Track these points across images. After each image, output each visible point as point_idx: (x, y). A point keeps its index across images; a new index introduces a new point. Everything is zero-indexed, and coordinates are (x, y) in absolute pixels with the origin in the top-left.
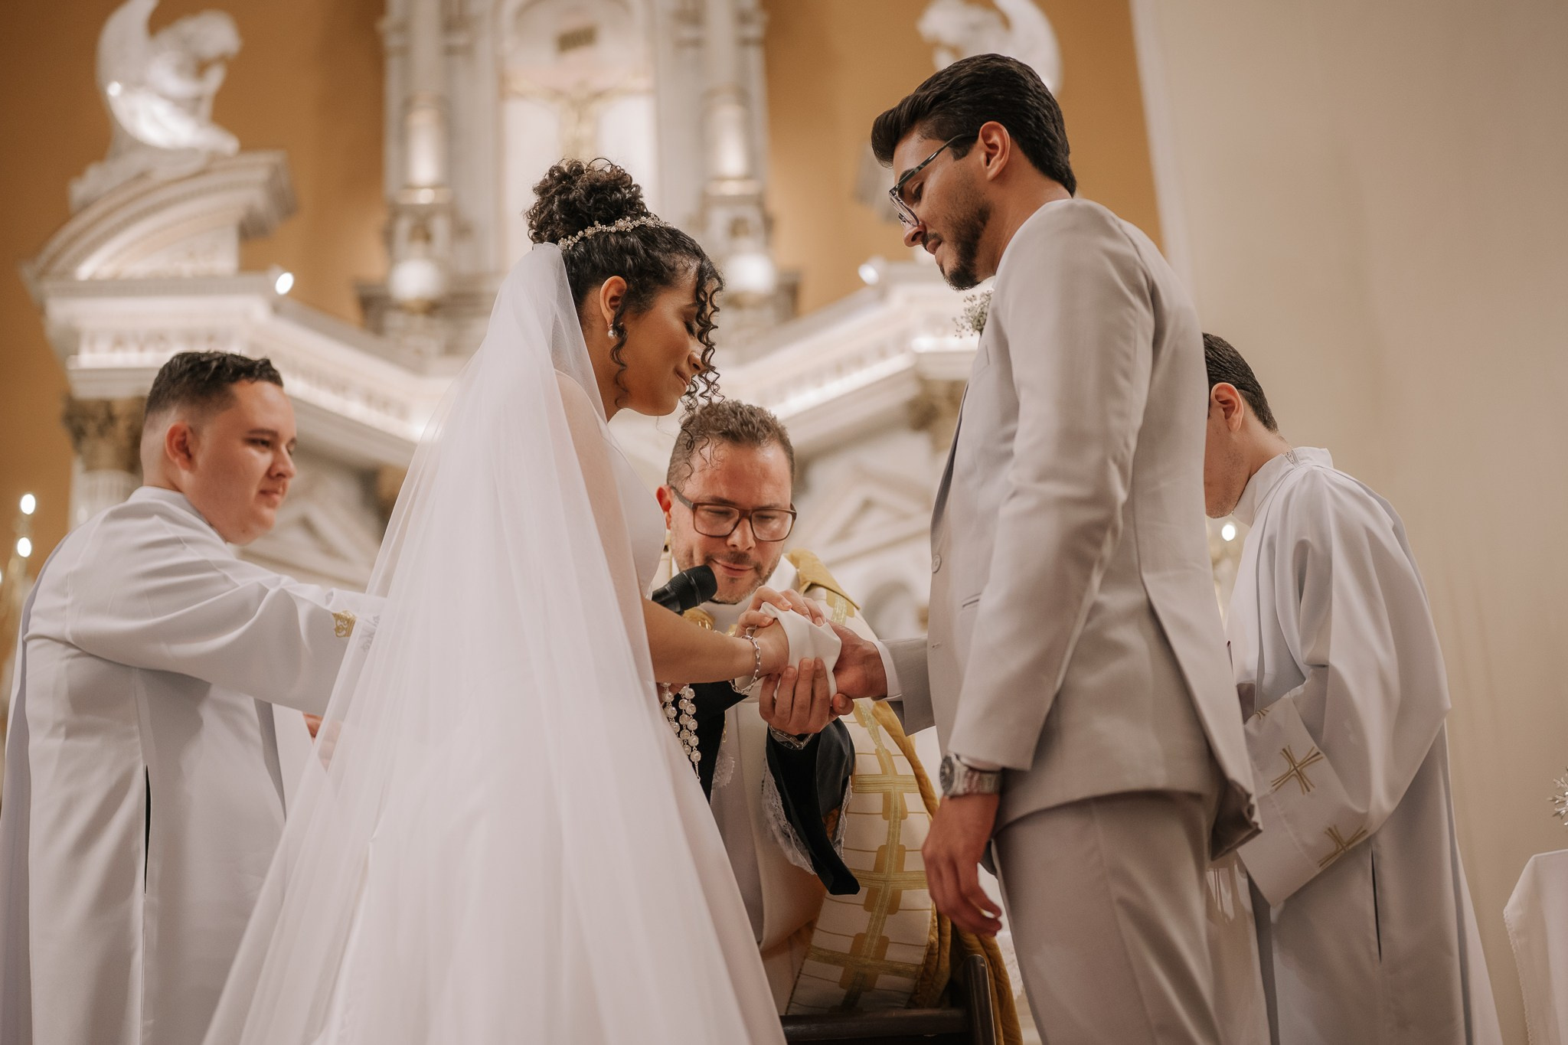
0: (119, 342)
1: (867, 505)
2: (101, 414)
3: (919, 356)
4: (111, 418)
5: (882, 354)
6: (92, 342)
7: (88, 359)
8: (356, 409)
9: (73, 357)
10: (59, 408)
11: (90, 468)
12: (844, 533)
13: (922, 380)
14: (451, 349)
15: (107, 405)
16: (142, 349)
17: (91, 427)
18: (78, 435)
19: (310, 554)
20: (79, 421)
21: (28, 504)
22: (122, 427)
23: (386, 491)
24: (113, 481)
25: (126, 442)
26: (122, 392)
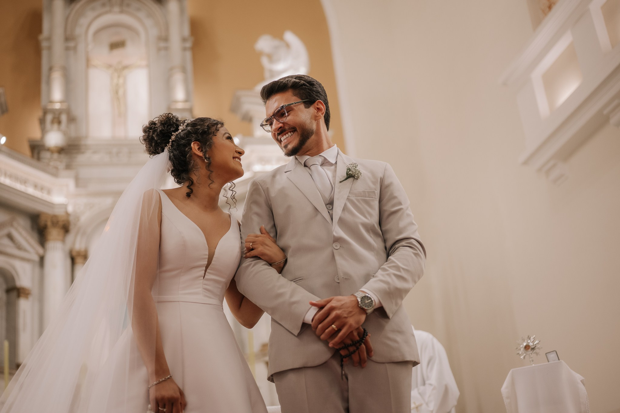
3: (255, 173)
8: (30, 190)
14: (68, 167)
19: (11, 249)
23: (42, 223)
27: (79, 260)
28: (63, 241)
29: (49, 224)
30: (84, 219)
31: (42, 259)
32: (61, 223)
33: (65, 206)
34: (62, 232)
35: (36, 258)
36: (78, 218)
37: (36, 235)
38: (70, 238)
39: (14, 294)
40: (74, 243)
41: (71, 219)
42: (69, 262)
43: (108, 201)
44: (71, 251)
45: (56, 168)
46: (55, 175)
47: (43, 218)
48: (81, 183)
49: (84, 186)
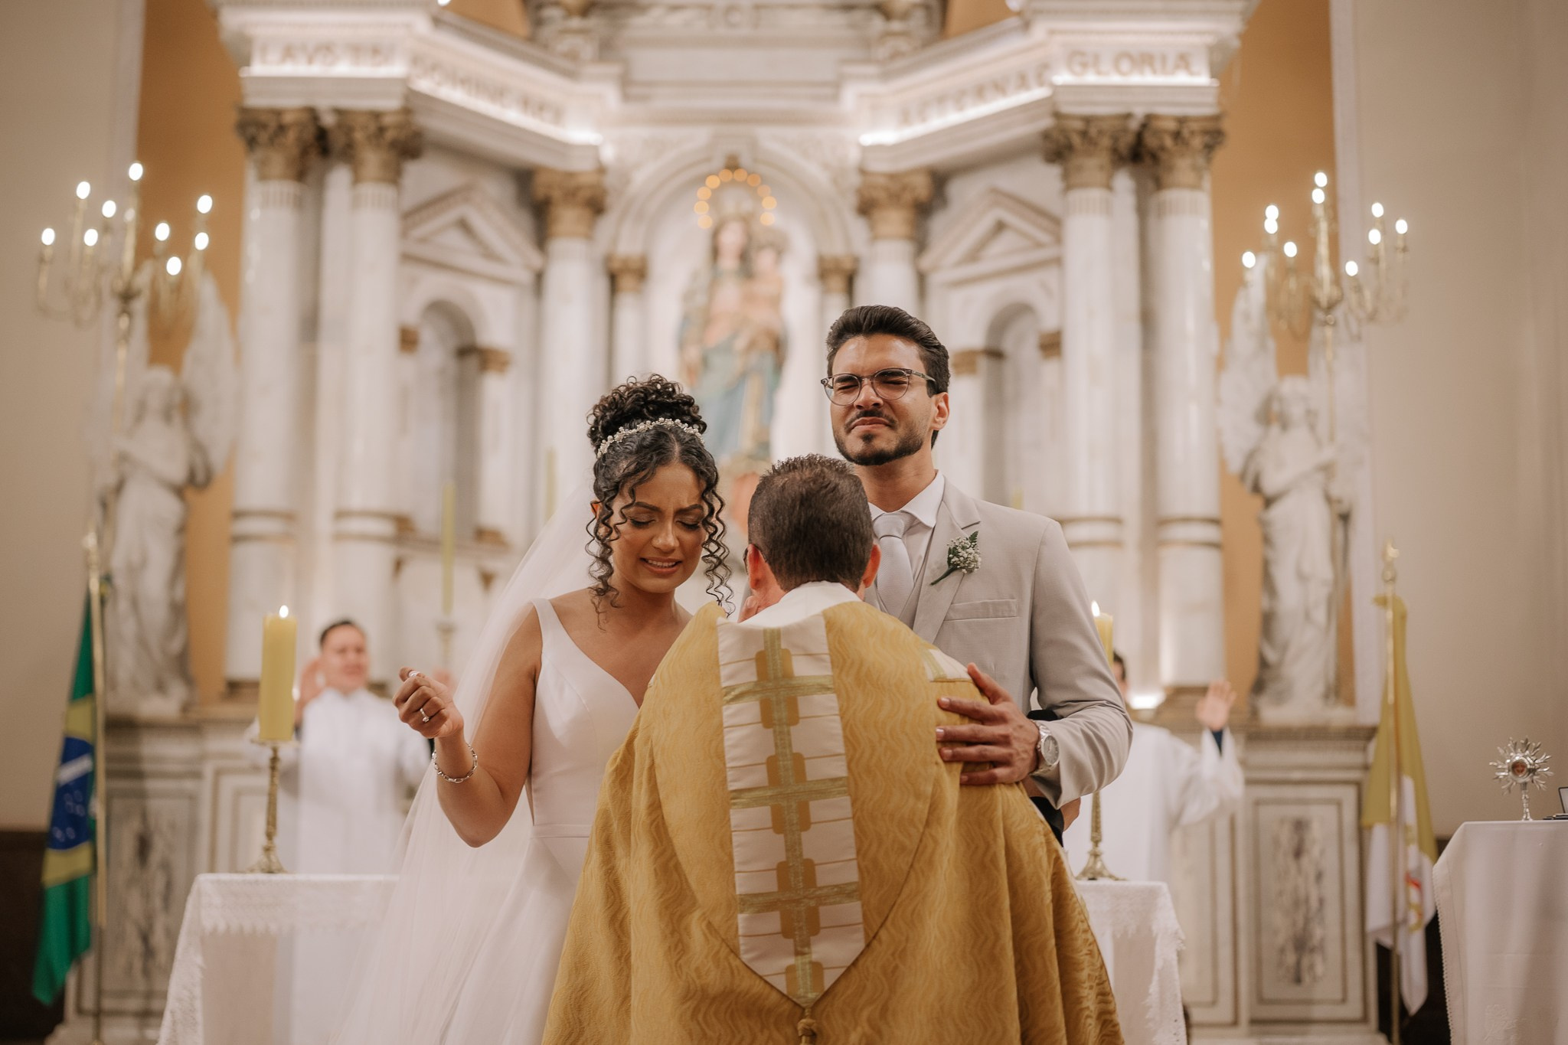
0: (289, 53)
1: (1000, 227)
2: (273, 125)
3: (1056, 88)
4: (282, 129)
5: (1023, 83)
6: (264, 49)
7: (258, 68)
8: (513, 115)
9: (246, 68)
10: (233, 117)
11: (263, 177)
12: (974, 255)
13: (1057, 115)
14: (606, 50)
15: (278, 113)
16: (310, 61)
17: (263, 137)
18: (252, 143)
19: (467, 256)
20: (252, 130)
21: (205, 204)
22: (291, 136)
23: (540, 192)
24: (283, 189)
25: (295, 151)
26: (291, 102)
27: (626, 282)
28: (589, 237)
29: (556, 194)
30: (640, 178)
31: (539, 277)
32: (585, 194)
33: (594, 149)
34: (584, 214)
35: (525, 277)
36: (625, 178)
37: (525, 220)
38: (606, 225)
39: (473, 362)
40: (615, 240)
41: (609, 181)
42: (602, 285)
43: (699, 136)
44: (608, 259)
45: (573, 56)
46: (571, 75)
47: (541, 180)
48: (634, 90)
49: (644, 98)
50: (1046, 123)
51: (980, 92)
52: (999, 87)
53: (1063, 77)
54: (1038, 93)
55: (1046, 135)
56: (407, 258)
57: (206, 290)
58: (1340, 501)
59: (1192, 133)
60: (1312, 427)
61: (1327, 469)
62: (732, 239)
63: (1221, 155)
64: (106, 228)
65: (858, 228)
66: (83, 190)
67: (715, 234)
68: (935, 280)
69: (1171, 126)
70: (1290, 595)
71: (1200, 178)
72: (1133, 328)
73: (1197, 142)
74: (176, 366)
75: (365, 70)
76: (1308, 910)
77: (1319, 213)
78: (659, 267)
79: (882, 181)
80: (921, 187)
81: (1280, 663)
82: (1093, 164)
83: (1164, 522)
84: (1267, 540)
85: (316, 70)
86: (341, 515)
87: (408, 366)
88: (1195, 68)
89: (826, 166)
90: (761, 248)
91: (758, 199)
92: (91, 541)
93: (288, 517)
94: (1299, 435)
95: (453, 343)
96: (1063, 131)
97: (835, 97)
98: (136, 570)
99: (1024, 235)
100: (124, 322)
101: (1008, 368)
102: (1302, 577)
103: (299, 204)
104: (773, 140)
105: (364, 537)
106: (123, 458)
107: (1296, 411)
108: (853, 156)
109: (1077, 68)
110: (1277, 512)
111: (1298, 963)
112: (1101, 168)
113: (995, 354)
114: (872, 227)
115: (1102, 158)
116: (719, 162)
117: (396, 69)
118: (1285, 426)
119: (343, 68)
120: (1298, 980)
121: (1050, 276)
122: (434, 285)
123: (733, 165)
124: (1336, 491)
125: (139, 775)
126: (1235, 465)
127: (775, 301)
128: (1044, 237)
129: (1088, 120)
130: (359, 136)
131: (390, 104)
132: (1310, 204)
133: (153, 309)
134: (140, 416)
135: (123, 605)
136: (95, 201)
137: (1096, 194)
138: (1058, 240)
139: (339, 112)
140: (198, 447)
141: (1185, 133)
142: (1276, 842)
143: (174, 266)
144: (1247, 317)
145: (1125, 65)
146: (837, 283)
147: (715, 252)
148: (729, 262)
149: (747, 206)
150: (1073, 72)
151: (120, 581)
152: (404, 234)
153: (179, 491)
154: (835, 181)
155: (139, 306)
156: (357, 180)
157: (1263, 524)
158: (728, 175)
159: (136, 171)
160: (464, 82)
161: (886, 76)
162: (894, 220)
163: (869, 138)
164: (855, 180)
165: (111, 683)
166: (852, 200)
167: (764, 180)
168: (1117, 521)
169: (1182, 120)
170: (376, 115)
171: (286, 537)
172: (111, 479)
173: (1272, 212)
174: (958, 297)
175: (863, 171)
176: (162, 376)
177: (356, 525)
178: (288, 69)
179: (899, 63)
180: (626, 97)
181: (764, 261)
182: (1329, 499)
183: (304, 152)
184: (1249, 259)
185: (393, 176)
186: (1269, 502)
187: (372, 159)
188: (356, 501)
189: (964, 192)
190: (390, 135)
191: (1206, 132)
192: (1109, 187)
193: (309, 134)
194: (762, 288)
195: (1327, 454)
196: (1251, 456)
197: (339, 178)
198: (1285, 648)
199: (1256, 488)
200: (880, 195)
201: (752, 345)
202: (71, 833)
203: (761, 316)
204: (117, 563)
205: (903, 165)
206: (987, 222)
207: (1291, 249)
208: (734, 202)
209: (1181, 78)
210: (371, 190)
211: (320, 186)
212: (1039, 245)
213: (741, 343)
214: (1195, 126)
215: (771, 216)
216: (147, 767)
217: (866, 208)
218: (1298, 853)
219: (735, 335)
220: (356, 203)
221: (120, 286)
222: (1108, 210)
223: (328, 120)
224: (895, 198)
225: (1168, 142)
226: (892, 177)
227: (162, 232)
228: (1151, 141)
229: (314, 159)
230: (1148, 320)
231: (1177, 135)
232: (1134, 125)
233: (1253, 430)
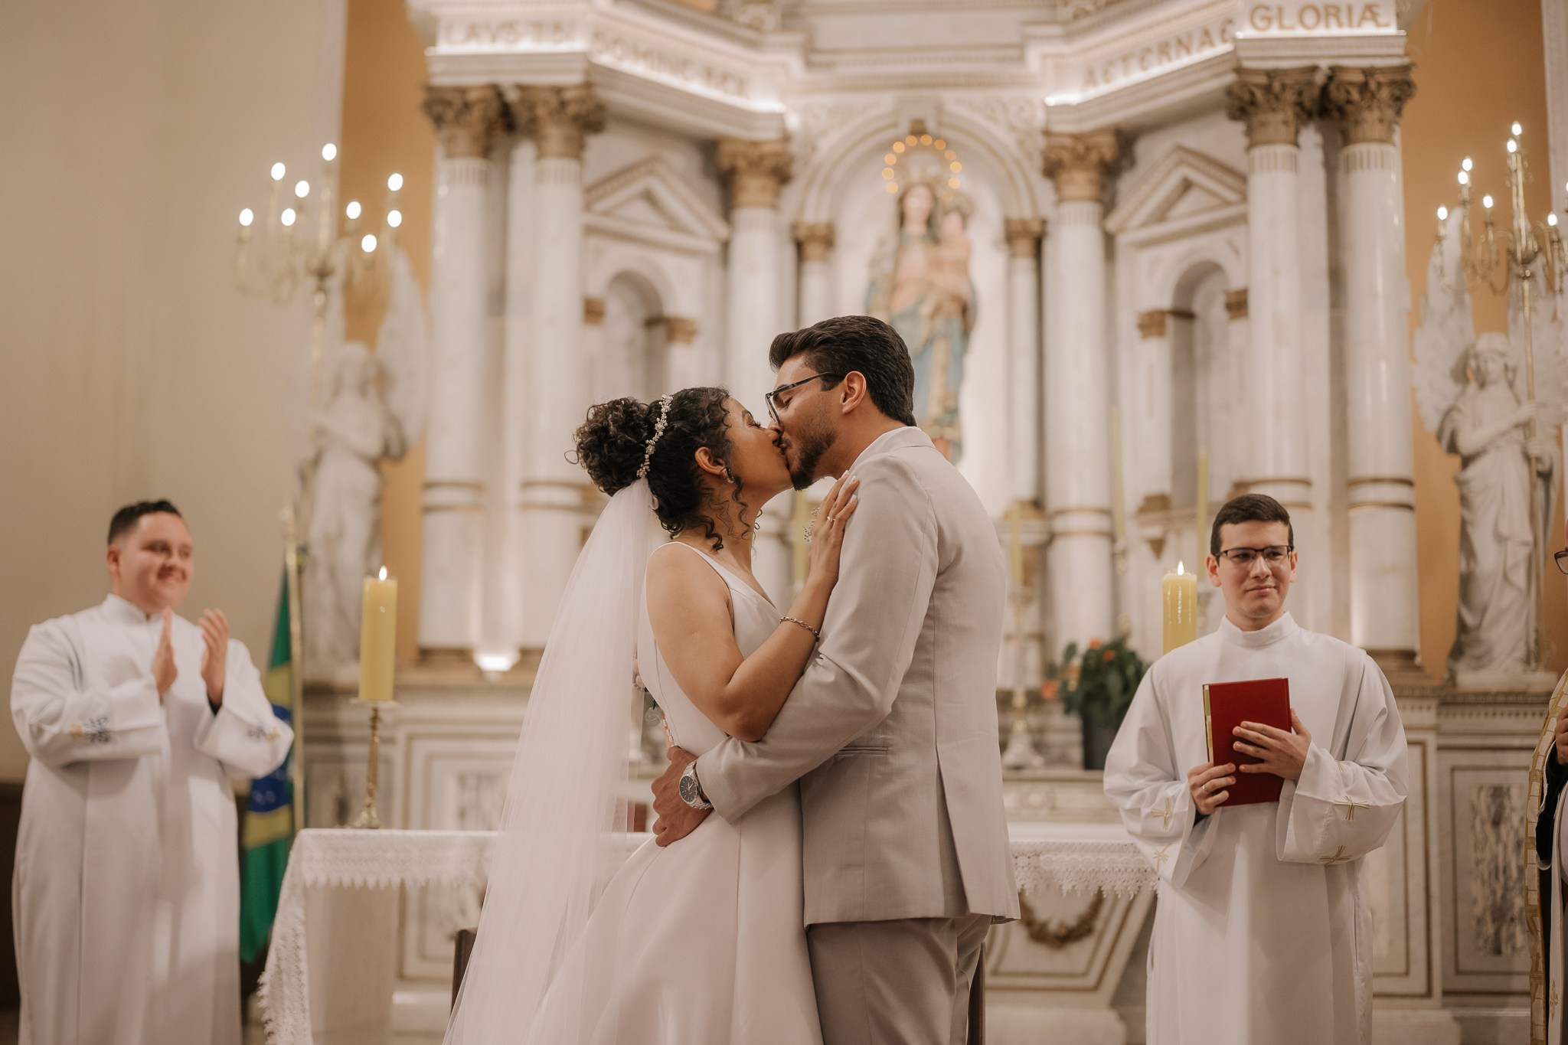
0: (473, 31)
1: (1187, 186)
2: (457, 101)
3: (1238, 43)
4: (467, 106)
5: (1207, 38)
6: (450, 28)
7: (444, 48)
8: (696, 87)
9: (432, 47)
10: (419, 97)
11: (450, 155)
12: (1161, 215)
13: (1239, 70)
14: (788, 22)
15: (462, 91)
16: (494, 39)
17: (449, 115)
18: (438, 120)
19: (655, 229)
20: (438, 109)
21: (395, 182)
22: (476, 115)
23: (725, 163)
24: (470, 165)
25: (479, 128)
26: (475, 79)
27: (813, 250)
28: (774, 207)
29: (741, 164)
30: (826, 146)
31: (726, 246)
32: (769, 163)
33: (780, 117)
34: (770, 183)
35: (712, 247)
36: (811, 146)
37: (711, 191)
38: (792, 194)
39: (660, 332)
40: (802, 207)
41: (794, 148)
42: (790, 252)
43: (885, 102)
44: (794, 227)
45: (755, 27)
46: (753, 45)
47: (727, 148)
48: (817, 58)
49: (828, 65)
50: (1230, 78)
51: (1164, 50)
52: (1183, 44)
53: (1245, 32)
54: (1222, 48)
55: (1229, 91)
56: (590, 230)
57: (400, 266)
58: (1539, 459)
59: (1379, 85)
60: (1511, 385)
61: (1526, 427)
62: (918, 204)
63: (1409, 107)
64: (300, 206)
65: (1044, 189)
66: (278, 171)
67: (901, 200)
68: (1123, 240)
69: (1359, 78)
70: (1488, 557)
71: (1391, 131)
72: (1323, 285)
73: (1385, 94)
74: (370, 340)
75: (547, 46)
76: (1507, 880)
77: (1515, 163)
78: (846, 235)
79: (1068, 142)
80: (1107, 147)
81: (1479, 626)
82: (1278, 120)
83: (1354, 483)
84: (1464, 501)
85: (499, 47)
86: (528, 484)
87: (594, 336)
88: (1382, 20)
89: (1012, 128)
90: (947, 213)
91: (945, 163)
92: (287, 513)
93: (477, 487)
94: (1498, 392)
95: (641, 314)
96: (1244, 85)
97: (1021, 59)
98: (333, 541)
99: (1210, 192)
100: (319, 300)
101: (1198, 327)
102: (1500, 539)
103: (485, 180)
104: (958, 104)
105: (550, 507)
106: (321, 432)
107: (1494, 368)
108: (1040, 118)
109: (1260, 23)
110: (1473, 471)
111: (1497, 934)
112: (1286, 123)
113: (1184, 315)
114: (1057, 189)
115: (1289, 114)
116: (904, 127)
117: (578, 44)
118: (1482, 385)
119: (526, 45)
120: (1498, 951)
121: (1235, 234)
122: (620, 257)
123: (918, 130)
124: (1534, 450)
125: (337, 740)
126: (1432, 423)
127: (962, 266)
128: (1231, 196)
129: (1271, 74)
130: (541, 111)
131: (571, 78)
132: (1506, 155)
133: (348, 286)
134: (336, 392)
135: (322, 575)
136: (290, 181)
137: (1282, 150)
138: (1244, 198)
139: (521, 88)
140: (393, 420)
141: (1373, 85)
142: (1474, 809)
143: (369, 243)
144: (1441, 272)
145: (1310, 17)
146: (1025, 246)
147: (902, 219)
148: (916, 227)
149: (933, 170)
150: (1255, 27)
151: (317, 551)
152: (588, 207)
153: (375, 464)
154: (1021, 143)
155: (334, 283)
156: (540, 155)
157: (1460, 483)
158: (912, 141)
159: (330, 152)
160: (646, 55)
161: (1069, 36)
162: (1080, 182)
163: (1052, 100)
164: (1041, 142)
165: (310, 652)
166: (1038, 163)
167: (948, 143)
168: (1306, 483)
169: (1368, 72)
170: (558, 90)
171: (476, 507)
172: (309, 452)
173: (1468, 164)
174: (1146, 256)
175: (1047, 133)
176: (357, 351)
177: (542, 495)
178: (473, 47)
179: (1085, 22)
180: (809, 65)
181: (950, 225)
182: (1527, 458)
183: (489, 129)
184: (1442, 213)
185: (576, 150)
186: (1467, 461)
187: (555, 134)
188: (542, 472)
189: (1152, 151)
190: (572, 109)
191: (1392, 83)
192: (1296, 144)
193: (494, 109)
194: (947, 253)
195: (1526, 411)
196: (1448, 413)
197: (524, 153)
198: (1484, 610)
199: (1453, 448)
200: (1066, 156)
201: (937, 310)
202: (271, 796)
203: (948, 280)
204: (316, 533)
205: (1088, 126)
206: (1173, 181)
207: (1488, 202)
208: (921, 167)
209: (1369, 29)
210: (555, 165)
211: (507, 160)
212: (1227, 204)
213: (926, 309)
214: (1381, 78)
215: (958, 180)
216: (345, 732)
217: (1052, 170)
218: (1496, 822)
219: (921, 301)
220: (540, 178)
221: (315, 263)
222: (1294, 165)
223: (512, 96)
224: (1080, 159)
225: (1355, 95)
226: (1076, 137)
227: (354, 210)
228: (1338, 95)
229: (500, 137)
230: (1337, 277)
231: (1364, 87)
232: (1320, 79)
233: (1451, 388)
